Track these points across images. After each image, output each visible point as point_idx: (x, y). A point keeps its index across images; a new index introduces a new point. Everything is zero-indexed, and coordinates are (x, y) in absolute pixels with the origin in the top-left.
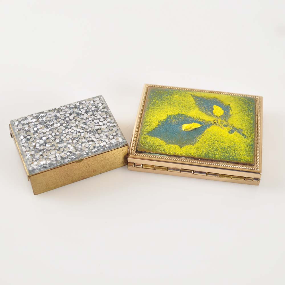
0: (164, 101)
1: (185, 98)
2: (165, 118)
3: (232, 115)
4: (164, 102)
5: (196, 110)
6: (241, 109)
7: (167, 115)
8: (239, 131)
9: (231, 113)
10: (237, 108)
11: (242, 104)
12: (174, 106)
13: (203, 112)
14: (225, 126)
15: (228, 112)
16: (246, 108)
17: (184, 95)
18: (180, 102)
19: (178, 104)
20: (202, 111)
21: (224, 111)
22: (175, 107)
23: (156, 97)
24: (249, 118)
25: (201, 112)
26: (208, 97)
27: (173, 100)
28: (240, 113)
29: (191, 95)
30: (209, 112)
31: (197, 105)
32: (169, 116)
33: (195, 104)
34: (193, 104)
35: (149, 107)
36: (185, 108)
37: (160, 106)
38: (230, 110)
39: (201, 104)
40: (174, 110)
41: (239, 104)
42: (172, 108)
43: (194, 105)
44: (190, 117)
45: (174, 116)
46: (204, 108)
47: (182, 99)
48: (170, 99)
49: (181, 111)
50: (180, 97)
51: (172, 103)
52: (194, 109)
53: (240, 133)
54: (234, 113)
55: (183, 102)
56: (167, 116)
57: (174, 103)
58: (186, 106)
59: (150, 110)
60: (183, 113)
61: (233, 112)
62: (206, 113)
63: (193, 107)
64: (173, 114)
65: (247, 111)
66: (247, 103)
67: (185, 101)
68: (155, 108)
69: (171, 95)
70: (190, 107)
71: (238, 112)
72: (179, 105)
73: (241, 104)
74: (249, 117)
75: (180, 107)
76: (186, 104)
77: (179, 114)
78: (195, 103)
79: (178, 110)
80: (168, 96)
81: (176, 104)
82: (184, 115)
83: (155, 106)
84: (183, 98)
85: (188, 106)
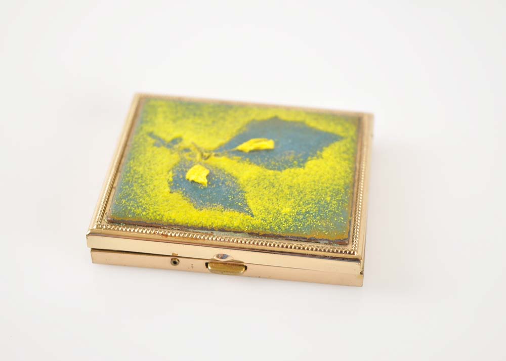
0: (312, 199)
1: (267, 205)
2: (309, 163)
3: (169, 171)
4: (313, 197)
5: (245, 178)
6: (147, 185)
7: (306, 168)
8: (160, 142)
9: (171, 173)
10: (155, 186)
11: (141, 197)
12: (290, 187)
13: (229, 175)
14: (187, 150)
15: (176, 177)
16: (135, 188)
17: (269, 213)
18: (278, 195)
19: (282, 191)
20: (233, 177)
21: (184, 178)
22: (289, 183)
23: (331, 211)
24: (135, 168)
25: (235, 173)
26: (214, 210)
27: (293, 200)
28: (152, 177)
29: (253, 216)
30: (217, 175)
31: (241, 191)
32: (301, 167)
33: (246, 192)
34: (249, 191)
35: (345, 189)
36: (268, 183)
37: (320, 189)
38: (171, 179)
39: (232, 192)
40: (290, 178)
41: (149, 196)
42: (295, 181)
43: (247, 189)
44: (258, 164)
45: (291, 166)
46: (226, 183)
47: (273, 203)
48: (301, 203)
49: (275, 176)
50: (277, 208)
51: (296, 193)
52: (249, 181)
53: (160, 139)
54: (165, 173)
55: (271, 197)
56: (304, 167)
57: (291, 194)
58: (265, 188)
59: (342, 182)
60: (271, 172)
61: (166, 176)
62: (224, 174)
63: (250, 184)
64: (292, 170)
65: (135, 182)
66: (131, 200)
67: (266, 198)
68: (331, 184)
69: (298, 214)
70: (257, 185)
71: (157, 177)
72: (280, 189)
73: (145, 195)
74: (134, 171)
75: (277, 185)
76: (266, 192)
77: (279, 169)
78: (246, 195)
79: (281, 179)
80: (304, 211)
81: (287, 191)
82: (271, 169)
83: (331, 189)
84: (271, 207)
85: (260, 187)
